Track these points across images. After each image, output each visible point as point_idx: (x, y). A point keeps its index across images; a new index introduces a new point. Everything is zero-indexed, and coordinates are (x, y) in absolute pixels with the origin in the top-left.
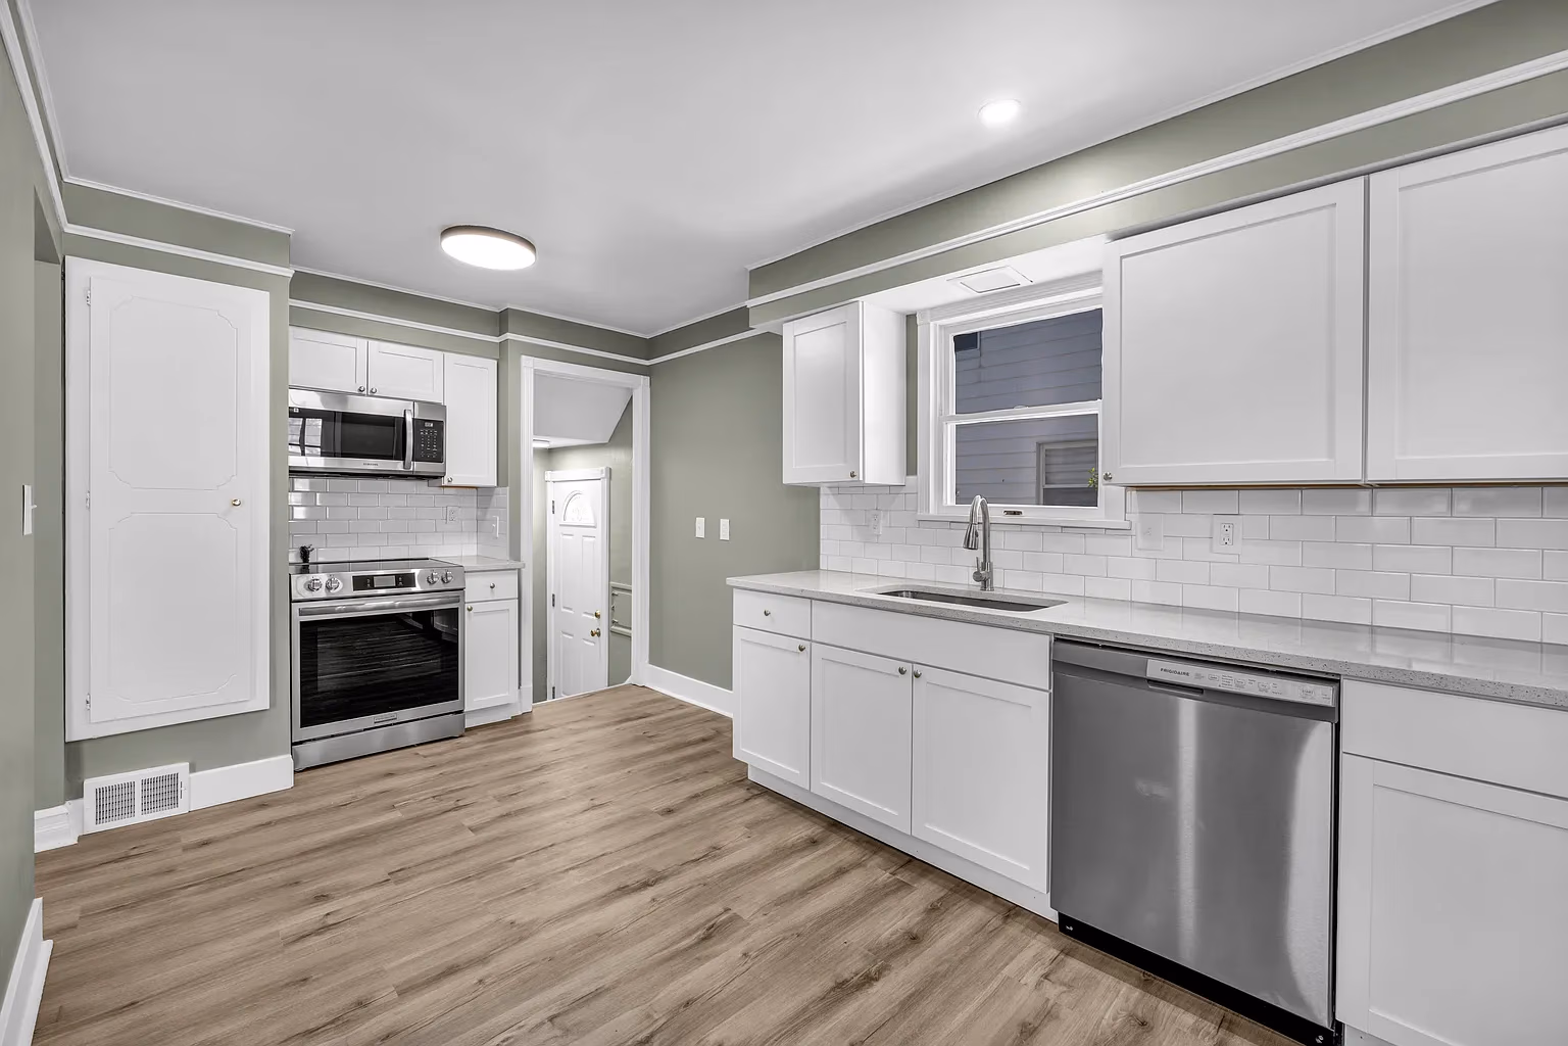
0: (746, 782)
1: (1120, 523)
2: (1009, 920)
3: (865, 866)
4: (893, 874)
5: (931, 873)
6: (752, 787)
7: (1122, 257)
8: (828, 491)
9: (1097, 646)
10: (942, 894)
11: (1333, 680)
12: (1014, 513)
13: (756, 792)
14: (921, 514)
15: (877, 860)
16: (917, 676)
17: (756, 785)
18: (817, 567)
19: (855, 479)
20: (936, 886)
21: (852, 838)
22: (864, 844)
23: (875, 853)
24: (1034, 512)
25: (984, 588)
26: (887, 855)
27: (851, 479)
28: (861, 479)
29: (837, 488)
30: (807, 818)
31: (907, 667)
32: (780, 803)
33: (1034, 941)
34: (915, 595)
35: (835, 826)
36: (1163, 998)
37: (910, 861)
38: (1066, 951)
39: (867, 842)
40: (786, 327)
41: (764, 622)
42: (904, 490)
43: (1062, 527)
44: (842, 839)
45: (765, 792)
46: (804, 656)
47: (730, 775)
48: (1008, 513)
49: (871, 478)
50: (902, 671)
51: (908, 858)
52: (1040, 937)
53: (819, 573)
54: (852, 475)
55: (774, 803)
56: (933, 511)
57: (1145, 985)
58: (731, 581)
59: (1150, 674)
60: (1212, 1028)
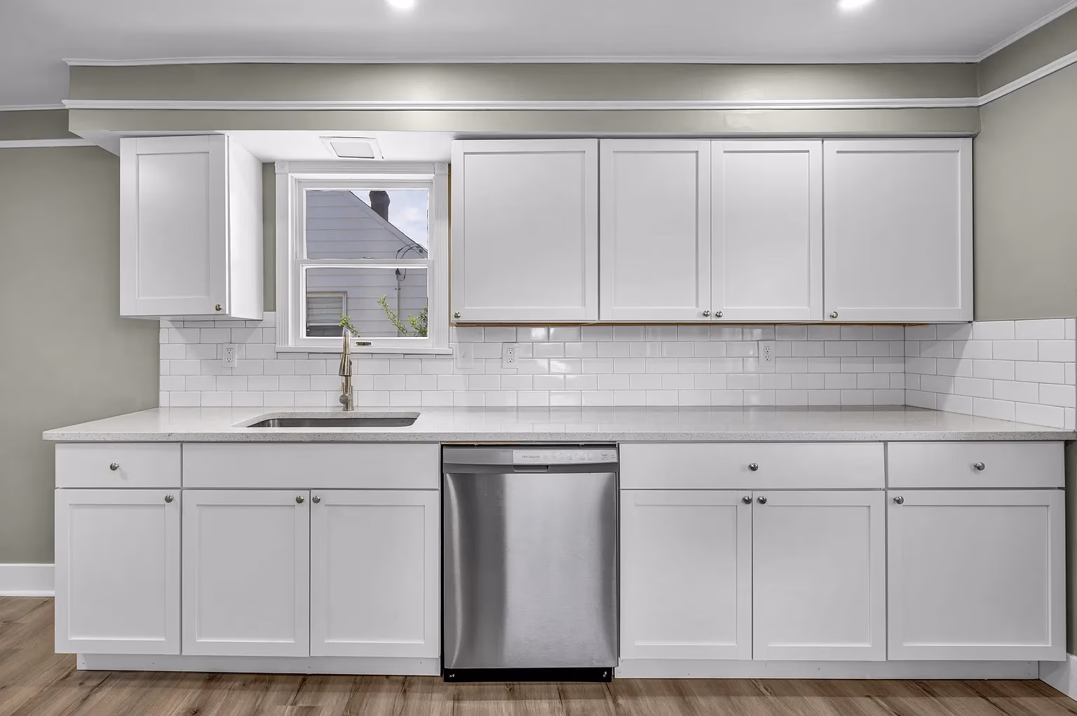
0: (75, 674)
1: (444, 349)
2: (408, 694)
3: (262, 711)
4: (294, 704)
5: (327, 683)
6: (88, 678)
7: (465, 153)
8: (170, 325)
9: (473, 446)
10: (346, 700)
11: (612, 445)
12: (364, 344)
13: (94, 683)
14: (280, 347)
15: (273, 696)
16: (317, 501)
17: (90, 674)
18: (156, 405)
19: (220, 312)
20: (338, 694)
21: (237, 684)
22: (252, 686)
23: (267, 689)
24: (380, 343)
25: (347, 408)
26: (280, 686)
27: (215, 312)
28: (227, 313)
29: (183, 322)
30: (177, 687)
31: (304, 495)
32: (133, 683)
33: (433, 703)
34: (283, 422)
35: (213, 679)
36: (526, 698)
37: (304, 680)
38: (456, 698)
39: (255, 681)
40: (124, 142)
41: (114, 479)
42: (261, 325)
43: (404, 354)
44: (226, 691)
45: (106, 677)
46: (173, 508)
47: (47, 674)
48: (359, 344)
49: (236, 312)
50: (300, 501)
51: (300, 678)
52: (435, 695)
53: (158, 411)
54: (218, 309)
55: (125, 686)
56: (291, 344)
57: (512, 695)
58: (50, 435)
59: (516, 462)
60: (557, 703)
